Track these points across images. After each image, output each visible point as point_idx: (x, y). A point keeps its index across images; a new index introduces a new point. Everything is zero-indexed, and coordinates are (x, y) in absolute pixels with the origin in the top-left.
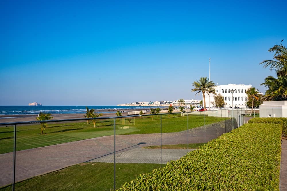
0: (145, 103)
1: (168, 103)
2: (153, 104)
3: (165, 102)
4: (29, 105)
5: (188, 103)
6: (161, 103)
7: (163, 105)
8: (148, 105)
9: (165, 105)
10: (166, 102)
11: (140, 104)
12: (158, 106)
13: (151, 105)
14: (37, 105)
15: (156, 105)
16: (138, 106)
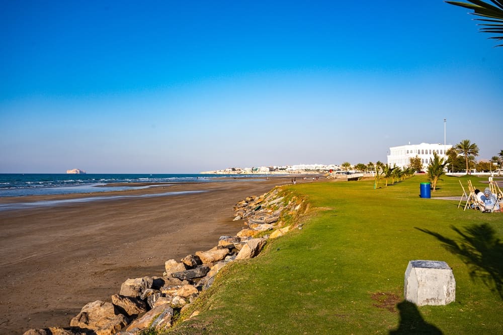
0: (246, 169)
1: (280, 169)
2: (258, 170)
3: (275, 167)
4: (68, 173)
5: (311, 169)
6: (271, 170)
7: (273, 173)
8: (251, 173)
9: (276, 173)
10: (277, 168)
11: (239, 172)
12: (267, 173)
13: (255, 173)
14: (79, 173)
15: (264, 173)
16: (236, 173)
